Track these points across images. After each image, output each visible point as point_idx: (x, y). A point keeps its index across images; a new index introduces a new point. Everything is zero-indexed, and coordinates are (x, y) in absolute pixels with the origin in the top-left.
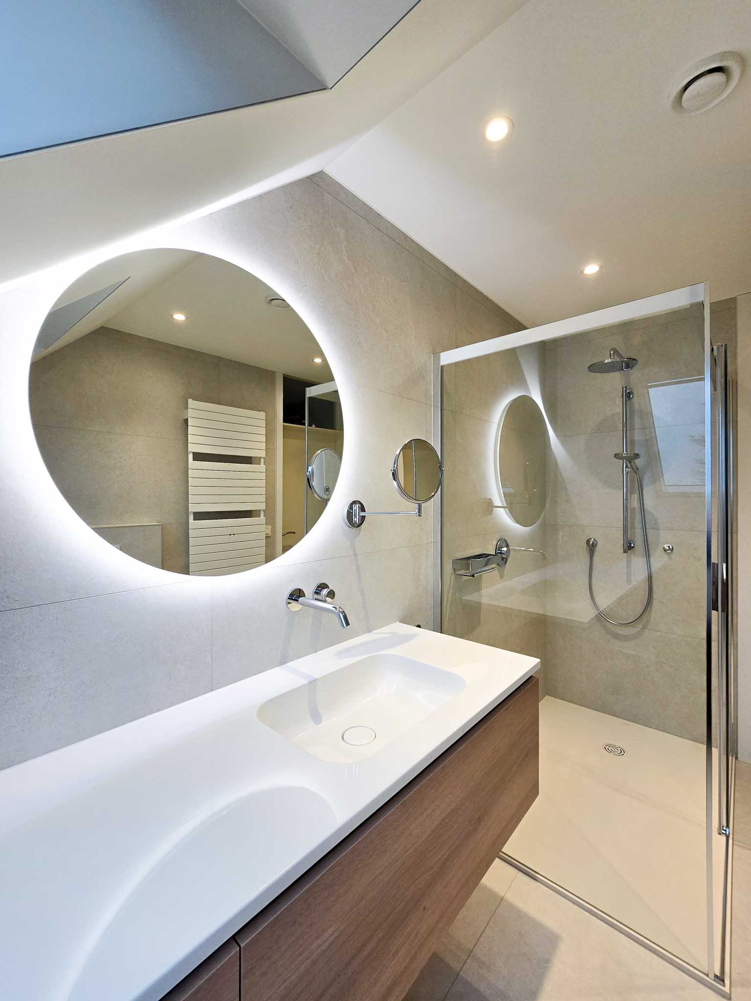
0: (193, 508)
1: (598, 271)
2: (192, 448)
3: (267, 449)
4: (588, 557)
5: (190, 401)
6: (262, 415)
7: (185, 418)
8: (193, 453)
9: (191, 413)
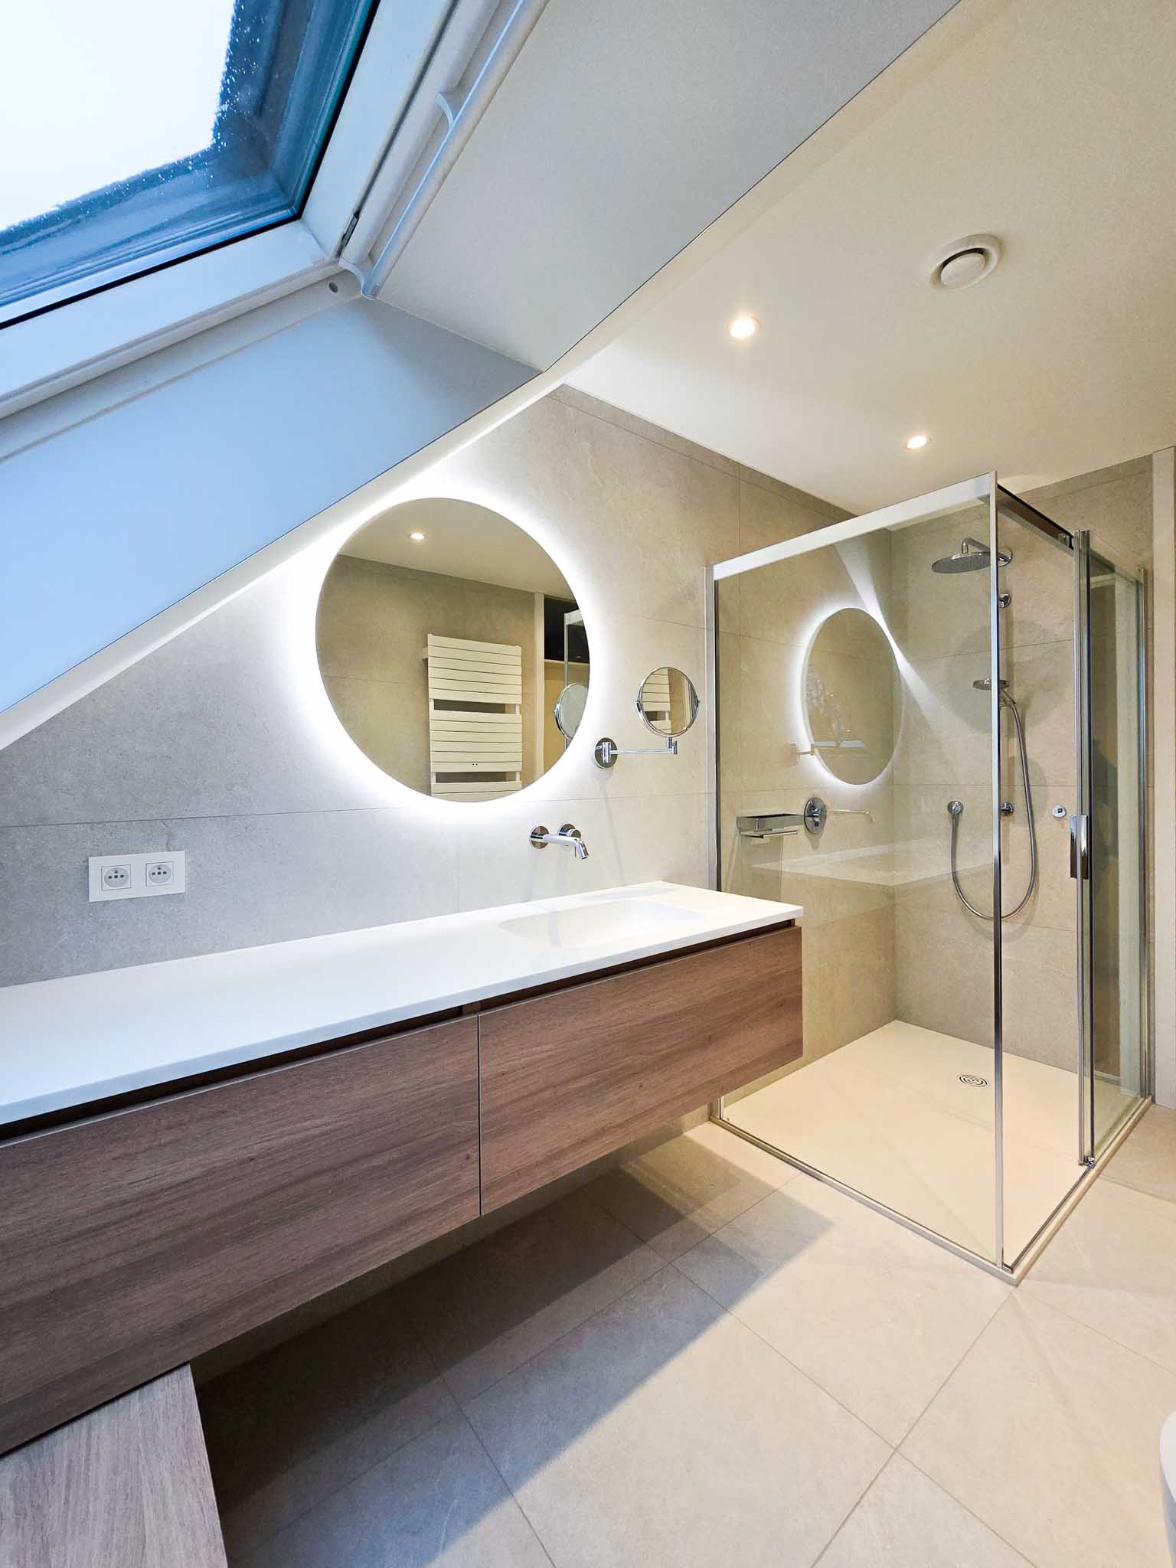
0: (436, 768)
1: (926, 445)
2: (434, 694)
3: (523, 695)
4: (950, 826)
5: (430, 636)
6: (517, 650)
7: (424, 658)
8: (435, 700)
9: (431, 652)
